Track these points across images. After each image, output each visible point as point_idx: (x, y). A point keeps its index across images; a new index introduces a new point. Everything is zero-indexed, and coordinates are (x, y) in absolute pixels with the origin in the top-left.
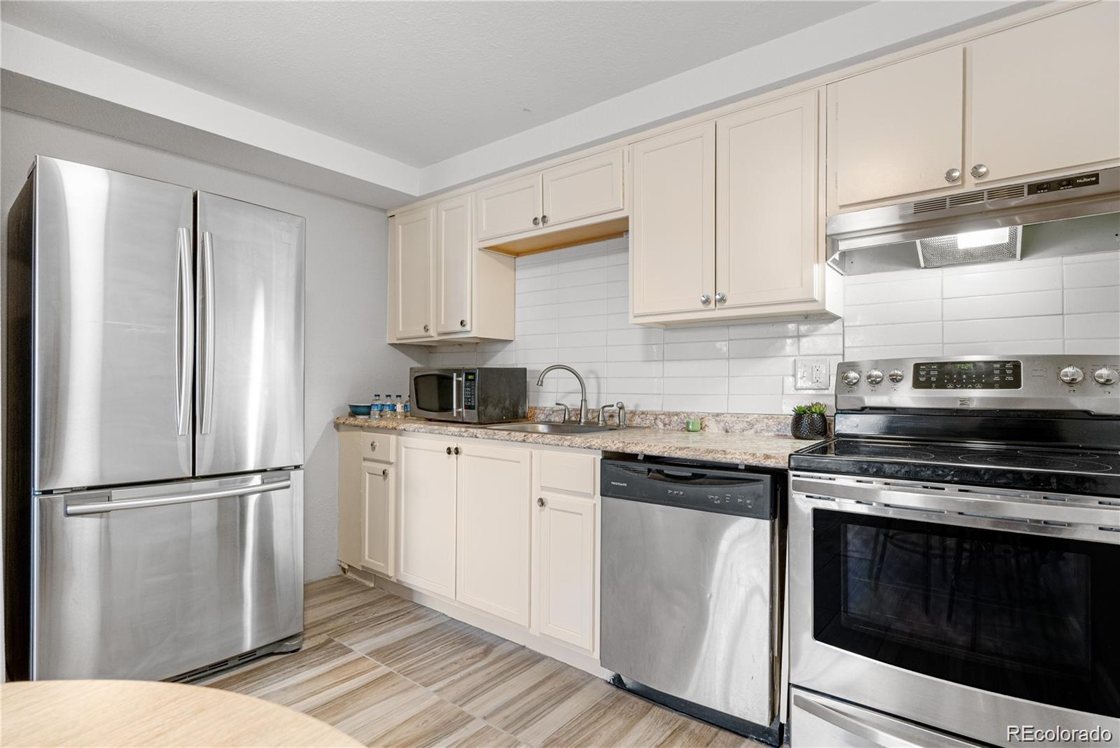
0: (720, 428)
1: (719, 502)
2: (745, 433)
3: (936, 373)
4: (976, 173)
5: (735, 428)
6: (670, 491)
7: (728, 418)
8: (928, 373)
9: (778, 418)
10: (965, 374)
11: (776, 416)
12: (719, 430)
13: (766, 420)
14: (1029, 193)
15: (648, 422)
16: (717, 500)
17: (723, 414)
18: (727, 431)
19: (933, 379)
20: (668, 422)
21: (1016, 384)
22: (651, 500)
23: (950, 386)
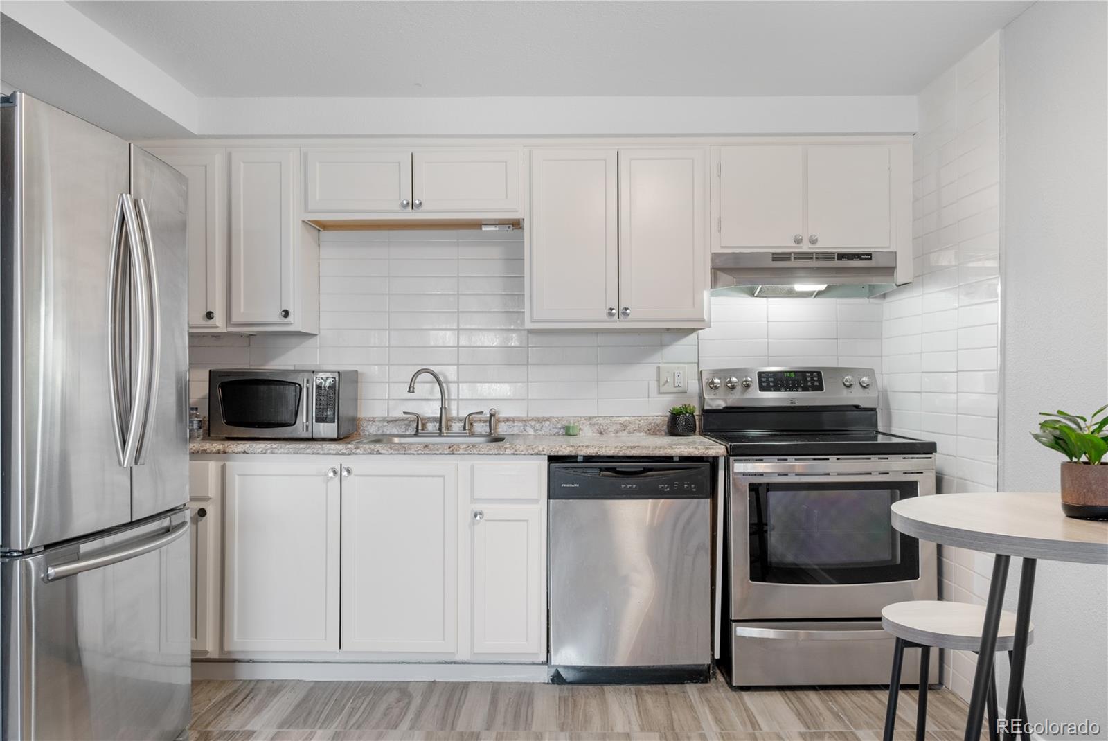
0: (595, 430)
1: (668, 489)
2: (619, 434)
3: (772, 379)
4: (813, 241)
5: (609, 430)
6: (623, 486)
7: (601, 421)
8: (767, 380)
9: (647, 419)
10: (791, 380)
11: (645, 418)
12: (593, 432)
13: (638, 422)
14: (838, 260)
15: (516, 429)
16: (667, 488)
17: (596, 417)
18: (601, 433)
19: (771, 384)
20: (539, 428)
21: (820, 388)
22: (602, 496)
23: (783, 390)
